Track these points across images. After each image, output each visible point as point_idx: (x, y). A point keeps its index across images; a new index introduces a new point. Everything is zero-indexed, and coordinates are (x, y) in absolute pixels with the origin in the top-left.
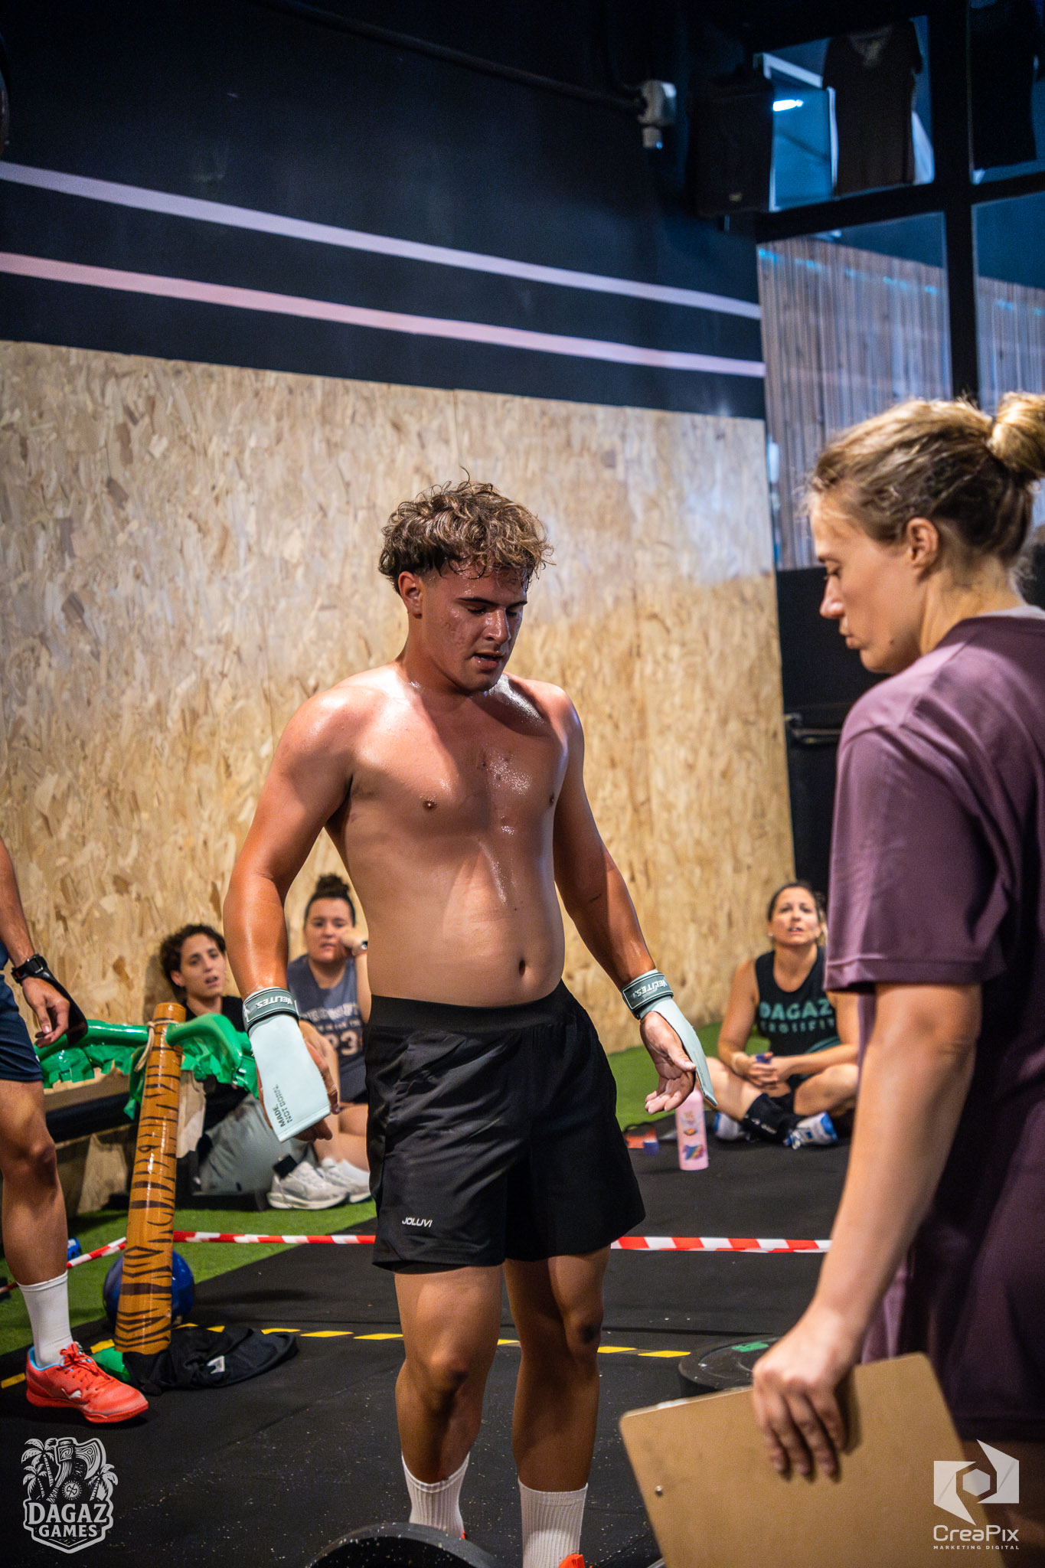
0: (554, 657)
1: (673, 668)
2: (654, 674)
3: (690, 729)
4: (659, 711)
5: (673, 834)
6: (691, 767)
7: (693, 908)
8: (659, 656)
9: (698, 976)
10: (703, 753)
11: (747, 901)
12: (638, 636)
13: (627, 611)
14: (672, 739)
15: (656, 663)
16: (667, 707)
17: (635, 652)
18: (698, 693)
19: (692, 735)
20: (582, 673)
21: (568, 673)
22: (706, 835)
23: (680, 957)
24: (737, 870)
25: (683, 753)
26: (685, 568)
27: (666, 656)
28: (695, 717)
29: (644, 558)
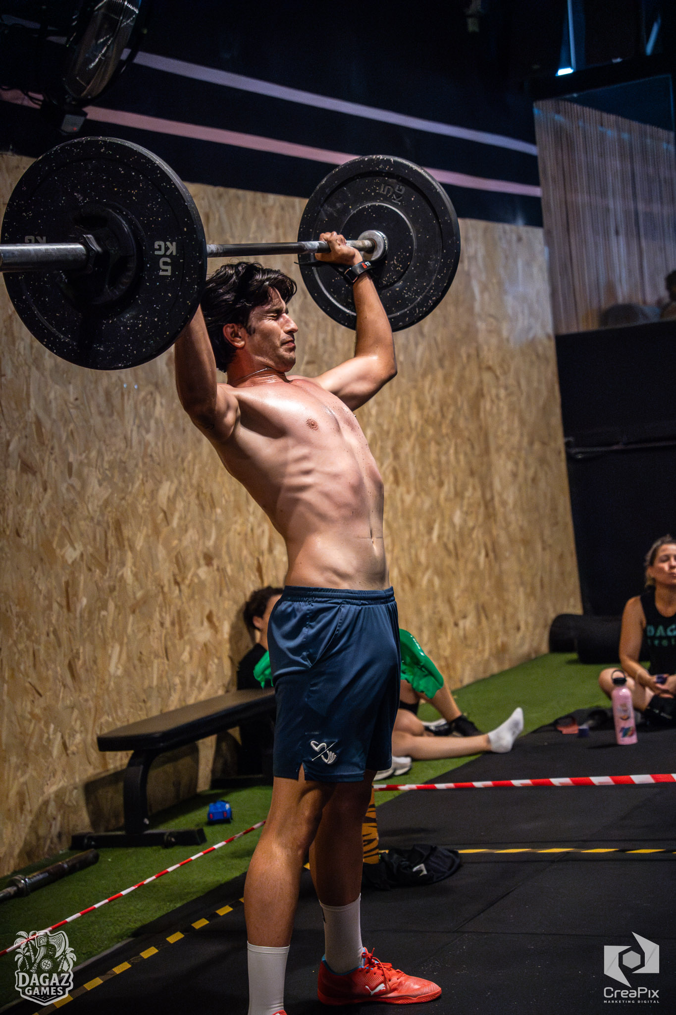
0: (436, 397)
1: (502, 404)
2: (492, 408)
3: (513, 448)
4: (496, 436)
5: (508, 524)
6: (515, 475)
7: (521, 575)
8: (494, 398)
9: (527, 624)
10: (521, 464)
11: (551, 571)
12: (481, 382)
13: (474, 365)
14: (503, 455)
15: (492, 401)
16: (499, 433)
17: (480, 394)
18: (516, 424)
19: (514, 452)
20: (452, 409)
21: (445, 409)
22: (526, 525)
23: (516, 609)
24: (544, 549)
25: (510, 466)
26: (505, 334)
27: (498, 396)
28: (515, 439)
29: (481, 325)
